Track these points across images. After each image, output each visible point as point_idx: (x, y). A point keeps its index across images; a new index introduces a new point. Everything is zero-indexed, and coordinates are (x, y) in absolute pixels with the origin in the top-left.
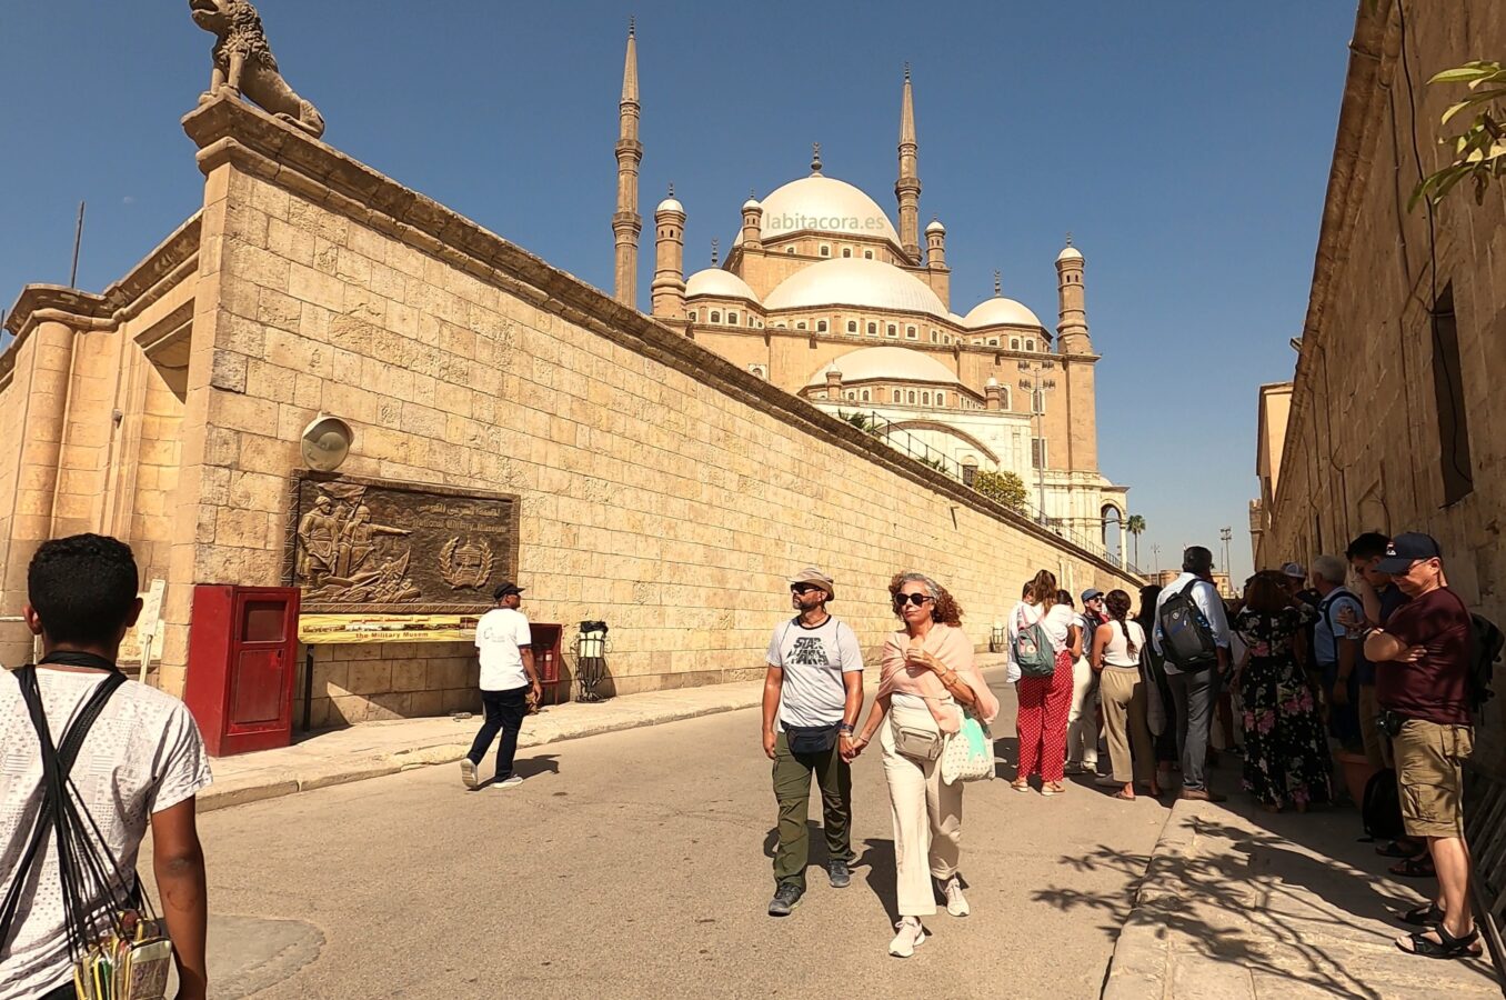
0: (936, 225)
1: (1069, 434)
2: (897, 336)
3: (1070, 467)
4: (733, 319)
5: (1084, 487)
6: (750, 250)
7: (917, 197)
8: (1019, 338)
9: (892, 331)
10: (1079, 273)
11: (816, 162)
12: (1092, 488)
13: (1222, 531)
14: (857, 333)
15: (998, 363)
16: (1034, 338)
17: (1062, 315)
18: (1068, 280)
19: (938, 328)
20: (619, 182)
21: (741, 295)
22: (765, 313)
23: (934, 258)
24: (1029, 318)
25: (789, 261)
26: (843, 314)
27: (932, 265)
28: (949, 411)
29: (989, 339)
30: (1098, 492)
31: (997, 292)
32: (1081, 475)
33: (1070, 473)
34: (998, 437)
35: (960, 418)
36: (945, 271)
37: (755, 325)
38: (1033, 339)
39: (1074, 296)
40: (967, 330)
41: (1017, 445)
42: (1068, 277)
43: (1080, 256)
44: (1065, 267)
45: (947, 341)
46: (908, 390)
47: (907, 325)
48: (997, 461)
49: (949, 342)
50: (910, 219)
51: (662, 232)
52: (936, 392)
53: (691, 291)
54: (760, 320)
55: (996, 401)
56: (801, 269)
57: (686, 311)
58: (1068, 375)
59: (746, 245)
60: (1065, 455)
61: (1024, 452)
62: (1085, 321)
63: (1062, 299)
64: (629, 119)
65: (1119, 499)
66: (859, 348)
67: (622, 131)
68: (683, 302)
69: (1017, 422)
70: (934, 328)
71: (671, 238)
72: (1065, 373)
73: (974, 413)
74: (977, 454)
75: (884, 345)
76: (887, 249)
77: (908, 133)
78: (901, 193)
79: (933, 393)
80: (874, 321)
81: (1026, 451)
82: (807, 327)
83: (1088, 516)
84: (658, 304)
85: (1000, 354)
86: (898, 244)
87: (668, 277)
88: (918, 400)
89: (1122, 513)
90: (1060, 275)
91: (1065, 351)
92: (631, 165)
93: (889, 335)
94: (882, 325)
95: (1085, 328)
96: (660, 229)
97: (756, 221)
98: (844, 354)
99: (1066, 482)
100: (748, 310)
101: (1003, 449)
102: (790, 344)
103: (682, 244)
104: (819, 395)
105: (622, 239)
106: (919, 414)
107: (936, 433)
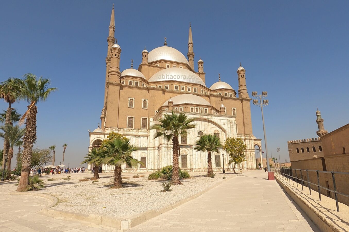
0: (201, 61)
1: (244, 123)
2: (191, 91)
3: (245, 133)
4: (137, 84)
5: (249, 139)
6: (144, 65)
7: (193, 57)
8: (227, 93)
9: (189, 89)
10: (244, 74)
12: (251, 139)
13: (277, 149)
14: (178, 89)
15: (222, 100)
16: (232, 93)
17: (239, 87)
18: (241, 76)
21: (140, 76)
22: (148, 83)
23: (201, 70)
24: (230, 88)
25: (157, 69)
26: (173, 84)
27: (200, 72)
28: (210, 115)
29: (218, 93)
30: (253, 141)
31: (220, 80)
32: (248, 135)
33: (245, 135)
34: (225, 124)
35: (213, 117)
36: (204, 74)
37: (145, 86)
38: (232, 94)
39: (243, 81)
40: (211, 91)
41: (232, 126)
42: (241, 75)
43: (244, 69)
44: (240, 72)
46: (196, 108)
47: (194, 88)
48: (225, 132)
49: (207, 93)
50: (192, 63)
51: (113, 54)
52: (205, 108)
53: (123, 75)
54: (147, 85)
55: (224, 112)
56: (160, 71)
57: (121, 81)
58: (242, 105)
59: (143, 63)
60: (243, 129)
61: (234, 129)
62: (247, 88)
63: (239, 82)
64: (111, 31)
65: (259, 143)
66: (179, 94)
67: (110, 34)
68: (120, 78)
69: (231, 119)
70: (202, 89)
71: (116, 57)
72: (241, 104)
73: (218, 116)
74: (219, 129)
75: (187, 93)
76: (187, 67)
77: (191, 41)
78: (189, 56)
79: (204, 109)
80: (183, 86)
81: (234, 128)
82: (162, 87)
83: (251, 148)
84: (110, 78)
85: (222, 98)
86: (190, 66)
87: (115, 69)
88: (199, 111)
89: (260, 147)
90: (239, 75)
91: (241, 97)
92: (112, 44)
93: (188, 91)
94: (186, 87)
95: (247, 91)
96: (112, 53)
97: (146, 56)
98: (174, 96)
99: (243, 138)
100: (142, 81)
101: (227, 128)
102: (156, 92)
103: (120, 59)
104: (165, 109)
105: (108, 64)
106: (199, 116)
107: (205, 122)
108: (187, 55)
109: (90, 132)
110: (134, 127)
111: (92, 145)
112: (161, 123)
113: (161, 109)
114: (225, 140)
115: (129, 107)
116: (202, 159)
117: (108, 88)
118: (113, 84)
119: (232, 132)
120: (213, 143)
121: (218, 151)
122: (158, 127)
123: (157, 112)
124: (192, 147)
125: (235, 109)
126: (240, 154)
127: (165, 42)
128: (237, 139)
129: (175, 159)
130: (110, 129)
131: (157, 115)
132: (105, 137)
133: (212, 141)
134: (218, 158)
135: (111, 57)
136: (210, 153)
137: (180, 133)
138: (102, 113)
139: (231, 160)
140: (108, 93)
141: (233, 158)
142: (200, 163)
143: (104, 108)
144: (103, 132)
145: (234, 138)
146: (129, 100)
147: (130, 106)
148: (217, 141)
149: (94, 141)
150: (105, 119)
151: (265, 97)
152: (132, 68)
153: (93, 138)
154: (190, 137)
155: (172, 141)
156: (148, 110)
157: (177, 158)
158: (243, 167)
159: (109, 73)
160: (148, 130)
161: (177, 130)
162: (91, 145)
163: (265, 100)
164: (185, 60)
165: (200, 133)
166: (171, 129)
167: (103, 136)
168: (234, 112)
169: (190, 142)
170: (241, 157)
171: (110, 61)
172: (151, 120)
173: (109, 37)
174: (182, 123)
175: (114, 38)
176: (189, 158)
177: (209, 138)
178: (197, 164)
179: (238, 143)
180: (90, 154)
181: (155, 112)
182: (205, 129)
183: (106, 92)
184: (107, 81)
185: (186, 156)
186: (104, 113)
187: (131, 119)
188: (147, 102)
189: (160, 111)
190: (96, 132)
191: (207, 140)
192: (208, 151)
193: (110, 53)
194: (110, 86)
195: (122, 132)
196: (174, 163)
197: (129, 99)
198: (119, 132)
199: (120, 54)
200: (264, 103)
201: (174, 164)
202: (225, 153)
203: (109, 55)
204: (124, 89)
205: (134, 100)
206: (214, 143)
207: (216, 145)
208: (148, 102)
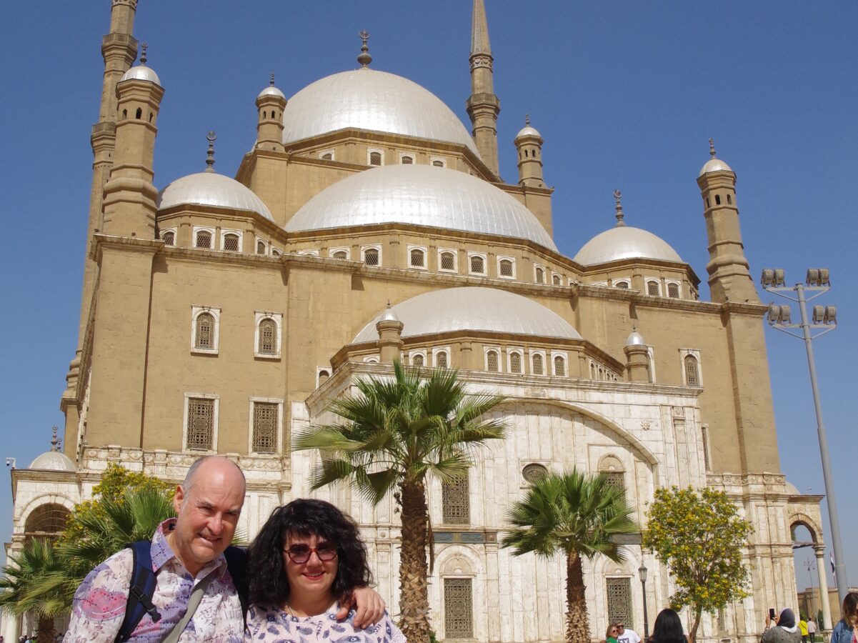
0: (528, 131)
1: (738, 419)
2: (485, 274)
3: (744, 468)
4: (231, 242)
5: (765, 497)
6: (266, 153)
7: (495, 117)
8: (658, 281)
9: (477, 265)
10: (731, 192)
11: (364, 54)
12: (776, 498)
14: (426, 266)
15: (633, 315)
16: (679, 280)
17: (712, 250)
18: (718, 202)
19: (543, 264)
20: (102, 85)
21: (247, 207)
22: (283, 237)
23: (529, 172)
24: (673, 256)
25: (324, 171)
26: (403, 239)
27: (527, 183)
28: (579, 385)
29: (615, 282)
30: (785, 504)
31: (619, 218)
32: (760, 479)
33: (744, 477)
34: (652, 426)
35: (595, 396)
36: (546, 191)
37: (268, 252)
38: (679, 283)
39: (727, 223)
40: (583, 269)
41: (681, 437)
42: (718, 198)
44: (712, 184)
45: (557, 281)
46: (510, 350)
47: (498, 257)
48: (651, 463)
49: (561, 282)
50: (487, 143)
51: (125, 112)
52: (554, 354)
53: (169, 200)
54: (276, 245)
55: (643, 369)
56: (340, 179)
57: (157, 230)
58: (729, 333)
59: (260, 146)
60: (734, 450)
61: (693, 448)
62: (745, 256)
63: (711, 227)
64: (121, 10)
65: (812, 512)
66: (429, 288)
67: (113, 22)
68: (153, 215)
69: (678, 401)
70: (538, 263)
71: (138, 120)
72: (725, 329)
73: (614, 388)
74: (621, 452)
75: (466, 284)
76: (464, 160)
77: (481, 42)
78: (475, 112)
79: (548, 355)
80: (450, 250)
81: (695, 446)
82: (348, 257)
83: (774, 541)
84: (110, 216)
85: (635, 302)
86: (479, 156)
87: (132, 177)
88: (526, 366)
89: (817, 533)
90: (705, 195)
91: (722, 297)
92: (121, 65)
93: (473, 271)
94: (462, 256)
95: (748, 268)
96: (122, 107)
97: (277, 115)
98: (405, 297)
99: (739, 491)
100: (256, 230)
101: (660, 444)
102: (322, 281)
103: (155, 131)
104: (365, 359)
105: (102, 156)
106: (528, 389)
107: (556, 420)
108: (467, 107)
109: (13, 470)
110: (215, 446)
111: (22, 530)
112: (343, 422)
113: (346, 360)
114: (652, 500)
115: (196, 351)
116: (544, 594)
117: (100, 264)
118: (122, 246)
119: (682, 465)
120: (590, 514)
121: (614, 554)
122: (329, 436)
123: (323, 373)
124: (493, 540)
125: (697, 354)
126: (722, 565)
127: (363, 50)
128: (705, 496)
129: (411, 589)
130: (104, 454)
131: (324, 389)
132: (81, 491)
133: (587, 506)
134: (618, 590)
135: (117, 123)
136: (578, 561)
137: (430, 464)
138: (70, 380)
139: (679, 594)
140: (98, 285)
141: (689, 584)
142: (532, 615)
143: (78, 359)
144: (72, 468)
145: (690, 489)
146: (195, 318)
147: (197, 346)
148: (610, 503)
149: (31, 509)
150: (80, 408)
151: (820, 291)
152: (210, 169)
153: (30, 496)
154: (484, 489)
155: (398, 500)
156: (282, 365)
157: (420, 581)
158: (742, 631)
159: (104, 197)
160: (281, 460)
161: (420, 453)
162: (20, 528)
163: (821, 309)
164: (454, 131)
165: (533, 470)
166: (389, 444)
167: (73, 488)
168: (691, 369)
169: (485, 514)
170: (727, 578)
171: (111, 142)
172: (299, 410)
173: (109, 37)
174: (439, 418)
175: (133, 40)
176: (481, 590)
177: (572, 490)
178: (518, 618)
179: (708, 514)
180: (16, 567)
181: (318, 372)
182: (558, 452)
183: (91, 283)
184: (97, 231)
185: (469, 581)
186: (76, 379)
187: (201, 408)
188: (279, 324)
189: (341, 371)
190: (40, 467)
191: (565, 503)
192: (568, 551)
193: (110, 103)
194: (109, 256)
195: (160, 469)
196: (409, 605)
197: (196, 312)
198: (146, 469)
199: (157, 109)
200: (815, 318)
201: (407, 611)
202: (652, 561)
203: (107, 114)
204: (172, 266)
205: (217, 319)
206: (597, 512)
207: (607, 523)
208: (282, 328)
